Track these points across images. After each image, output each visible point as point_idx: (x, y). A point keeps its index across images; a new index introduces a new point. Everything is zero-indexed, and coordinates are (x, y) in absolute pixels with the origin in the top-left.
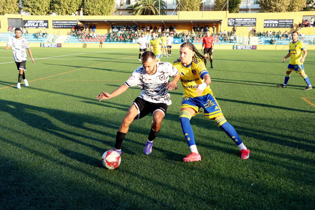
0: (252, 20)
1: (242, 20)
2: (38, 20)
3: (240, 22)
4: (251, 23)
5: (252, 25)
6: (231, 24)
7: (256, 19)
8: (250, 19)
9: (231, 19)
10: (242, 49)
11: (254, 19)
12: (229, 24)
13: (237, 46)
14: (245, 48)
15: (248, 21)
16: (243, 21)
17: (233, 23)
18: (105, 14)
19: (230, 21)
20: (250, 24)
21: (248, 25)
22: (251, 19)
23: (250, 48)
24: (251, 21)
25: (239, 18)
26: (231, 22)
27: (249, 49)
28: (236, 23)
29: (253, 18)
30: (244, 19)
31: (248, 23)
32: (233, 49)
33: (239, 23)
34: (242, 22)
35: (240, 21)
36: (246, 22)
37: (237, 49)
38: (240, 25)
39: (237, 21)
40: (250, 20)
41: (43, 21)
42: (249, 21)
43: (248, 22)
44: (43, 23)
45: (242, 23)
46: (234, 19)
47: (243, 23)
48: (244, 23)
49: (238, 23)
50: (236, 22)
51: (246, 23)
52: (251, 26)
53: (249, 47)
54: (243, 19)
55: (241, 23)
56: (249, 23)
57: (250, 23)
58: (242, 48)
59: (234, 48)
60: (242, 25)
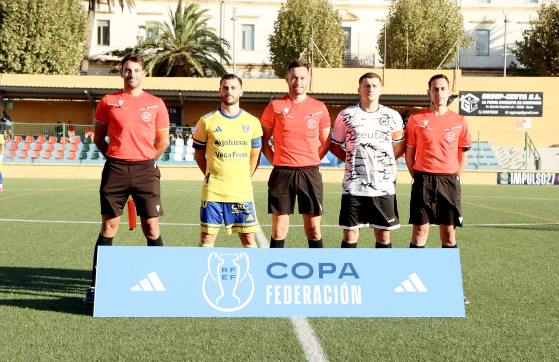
0: (531, 97)
1: (501, 96)
3: (496, 102)
4: (528, 107)
5: (530, 113)
6: (468, 107)
7: (541, 95)
8: (526, 95)
9: (470, 95)
10: (526, 183)
11: (537, 95)
12: (463, 108)
13: (510, 175)
14: (536, 179)
15: (518, 100)
16: (503, 99)
17: (474, 105)
18: (61, 72)
19: (467, 99)
20: (525, 110)
21: (519, 113)
22: (528, 94)
23: (550, 181)
24: (528, 100)
25: (491, 93)
26: (468, 103)
27: (548, 183)
28: (485, 105)
29: (535, 93)
30: (508, 95)
31: (518, 107)
32: (499, 182)
33: (491, 107)
34: (501, 102)
35: (494, 100)
36: (515, 103)
37: (509, 183)
38: (496, 112)
39: (486, 100)
40: (525, 97)
42: (522, 100)
43: (519, 103)
45: (501, 107)
46: (479, 94)
47: (503, 107)
48: (508, 107)
49: (489, 105)
50: (484, 103)
51: (513, 107)
52: (528, 116)
53: (547, 179)
54: (505, 93)
55: (499, 105)
56: (522, 107)
57: (525, 105)
58: (524, 179)
59: (502, 182)
60: (502, 113)
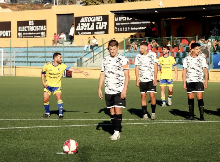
2: (94, 16)
41: (101, 17)
44: (102, 22)
